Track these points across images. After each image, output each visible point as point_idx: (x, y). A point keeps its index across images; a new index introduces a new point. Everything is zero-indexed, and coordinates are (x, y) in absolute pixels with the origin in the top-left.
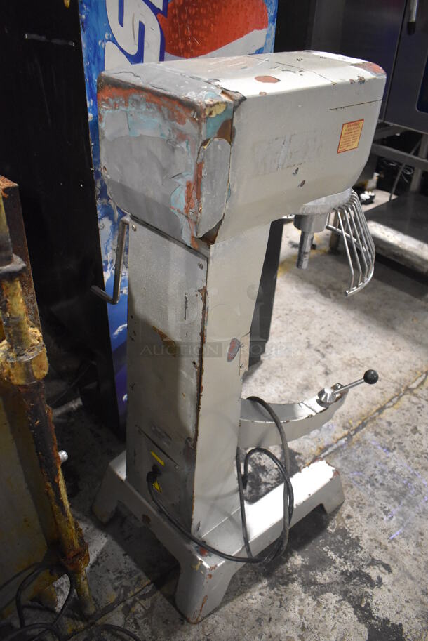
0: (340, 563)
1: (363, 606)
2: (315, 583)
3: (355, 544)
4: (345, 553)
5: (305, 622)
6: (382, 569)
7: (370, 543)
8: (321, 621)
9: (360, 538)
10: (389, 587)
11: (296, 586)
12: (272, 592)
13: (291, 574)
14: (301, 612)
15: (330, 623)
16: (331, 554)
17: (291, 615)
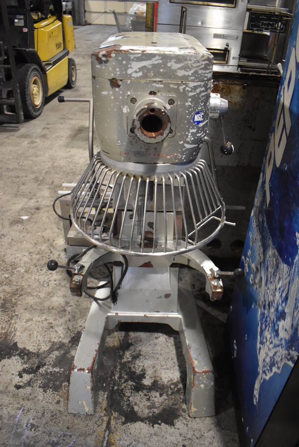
0: (49, 369)
1: (26, 357)
2: (57, 349)
3: (45, 387)
4: (49, 376)
5: (52, 330)
6: (21, 384)
7: (36, 395)
8: (45, 336)
9: (43, 393)
10: (13, 376)
11: (66, 341)
12: (76, 331)
13: (73, 344)
14: (57, 332)
15: (39, 337)
16: (57, 370)
17: (61, 328)
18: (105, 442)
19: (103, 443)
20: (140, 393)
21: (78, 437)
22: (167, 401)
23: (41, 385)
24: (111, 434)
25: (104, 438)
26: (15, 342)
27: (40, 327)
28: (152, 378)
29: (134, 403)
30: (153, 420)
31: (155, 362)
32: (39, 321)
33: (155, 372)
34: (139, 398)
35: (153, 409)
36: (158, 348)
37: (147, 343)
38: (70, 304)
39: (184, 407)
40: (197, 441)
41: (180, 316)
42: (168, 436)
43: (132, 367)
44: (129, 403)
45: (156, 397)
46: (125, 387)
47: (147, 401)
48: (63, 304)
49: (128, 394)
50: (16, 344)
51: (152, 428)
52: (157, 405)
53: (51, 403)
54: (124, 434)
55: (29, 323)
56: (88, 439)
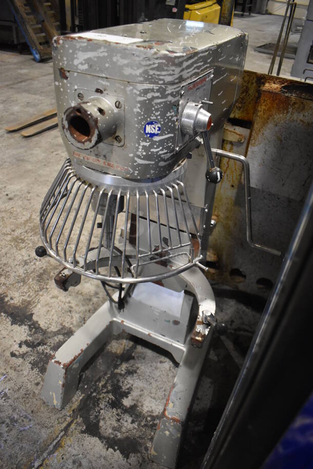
0: (47, 350)
1: (34, 330)
2: (64, 334)
3: (34, 365)
4: (43, 356)
5: (69, 314)
6: (17, 353)
7: (23, 368)
8: (60, 317)
9: (30, 369)
10: (14, 343)
14: (72, 317)
15: (54, 317)
17: (77, 316)
18: (56, 441)
19: (53, 441)
20: (114, 410)
21: (35, 425)
22: (135, 431)
23: (32, 362)
24: (65, 437)
25: (57, 437)
26: (32, 312)
27: (60, 307)
28: (134, 400)
29: (102, 417)
30: (111, 443)
31: (145, 386)
32: (63, 302)
33: (141, 396)
34: (110, 414)
35: (117, 432)
36: (157, 373)
37: (149, 363)
38: (98, 296)
39: (148, 445)
41: (185, 349)
43: (121, 381)
44: (98, 415)
45: (127, 421)
46: (103, 397)
47: (116, 421)
48: (92, 292)
49: (102, 406)
50: (32, 315)
51: (105, 450)
52: (124, 430)
53: (31, 382)
54: (77, 443)
55: (54, 300)
56: (43, 431)
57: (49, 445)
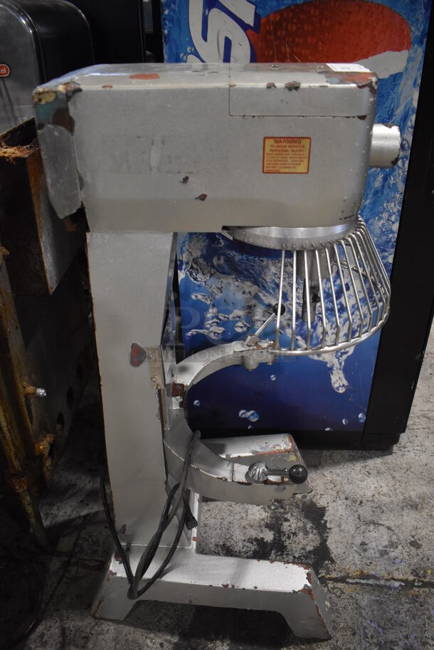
18: (363, 581)
19: (363, 584)
20: (287, 543)
21: (364, 618)
22: (294, 514)
24: (350, 575)
25: (357, 583)
29: (303, 551)
30: (322, 528)
31: (236, 527)
33: (252, 526)
34: (294, 545)
35: (308, 529)
36: (212, 522)
39: (300, 497)
40: (338, 487)
42: (339, 514)
44: (304, 556)
45: (290, 526)
47: (296, 536)
51: (332, 530)
52: (300, 524)
54: (347, 560)
56: (364, 603)
57: (371, 585)
